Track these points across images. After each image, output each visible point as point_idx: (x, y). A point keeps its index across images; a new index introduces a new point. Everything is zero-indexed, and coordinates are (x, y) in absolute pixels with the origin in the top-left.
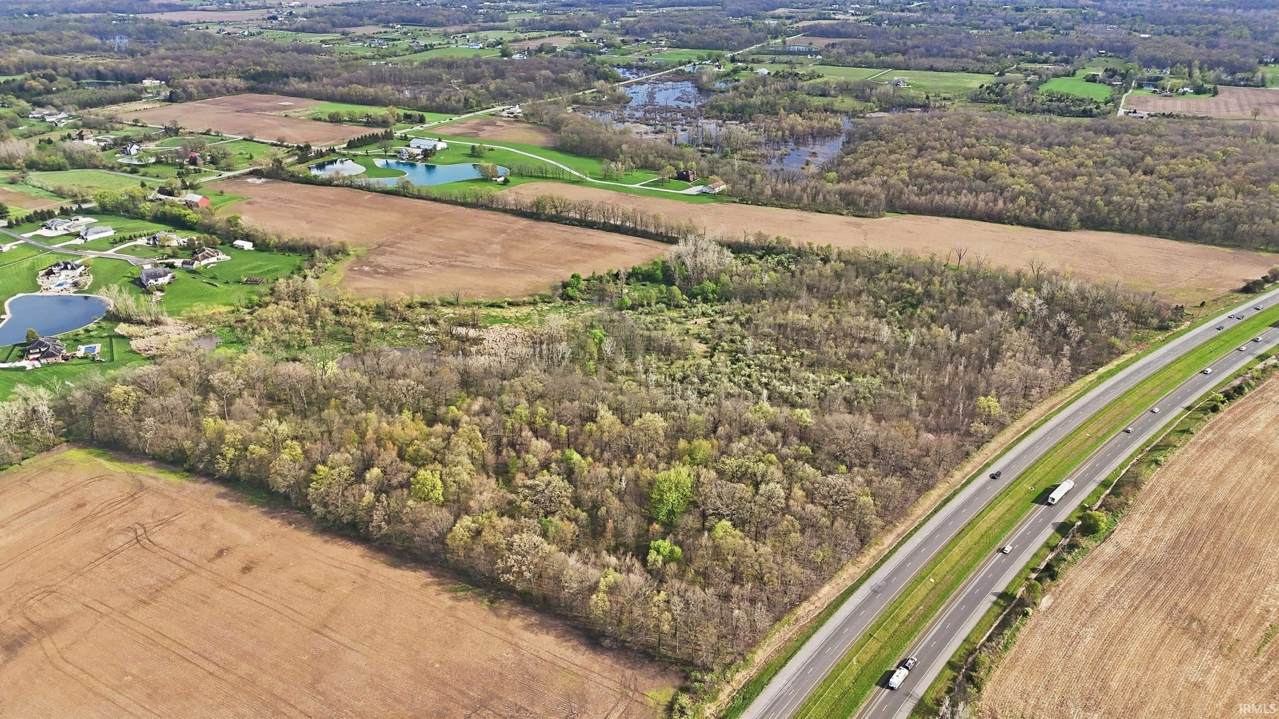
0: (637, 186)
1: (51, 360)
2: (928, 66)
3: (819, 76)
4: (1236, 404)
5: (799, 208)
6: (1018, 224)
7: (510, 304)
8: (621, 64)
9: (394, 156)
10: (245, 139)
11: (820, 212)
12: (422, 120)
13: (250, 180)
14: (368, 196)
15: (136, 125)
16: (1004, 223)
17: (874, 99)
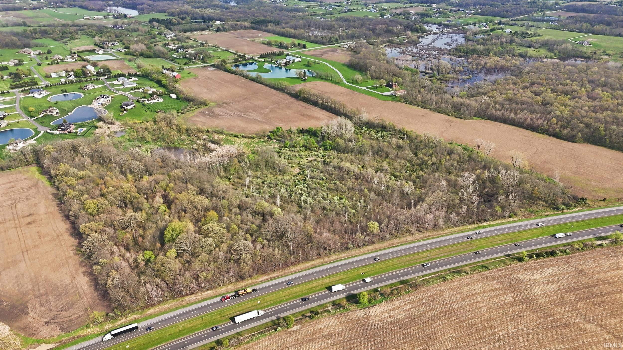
0: (364, 88)
1: (63, 132)
2: (618, 33)
3: (539, 36)
4: (540, 260)
5: (430, 109)
6: (546, 134)
7: (243, 137)
8: (436, 23)
9: (274, 63)
10: (226, 50)
11: (439, 112)
12: (304, 47)
13: (209, 68)
14: (244, 80)
15: (195, 41)
16: (538, 132)
17: (557, 51)
